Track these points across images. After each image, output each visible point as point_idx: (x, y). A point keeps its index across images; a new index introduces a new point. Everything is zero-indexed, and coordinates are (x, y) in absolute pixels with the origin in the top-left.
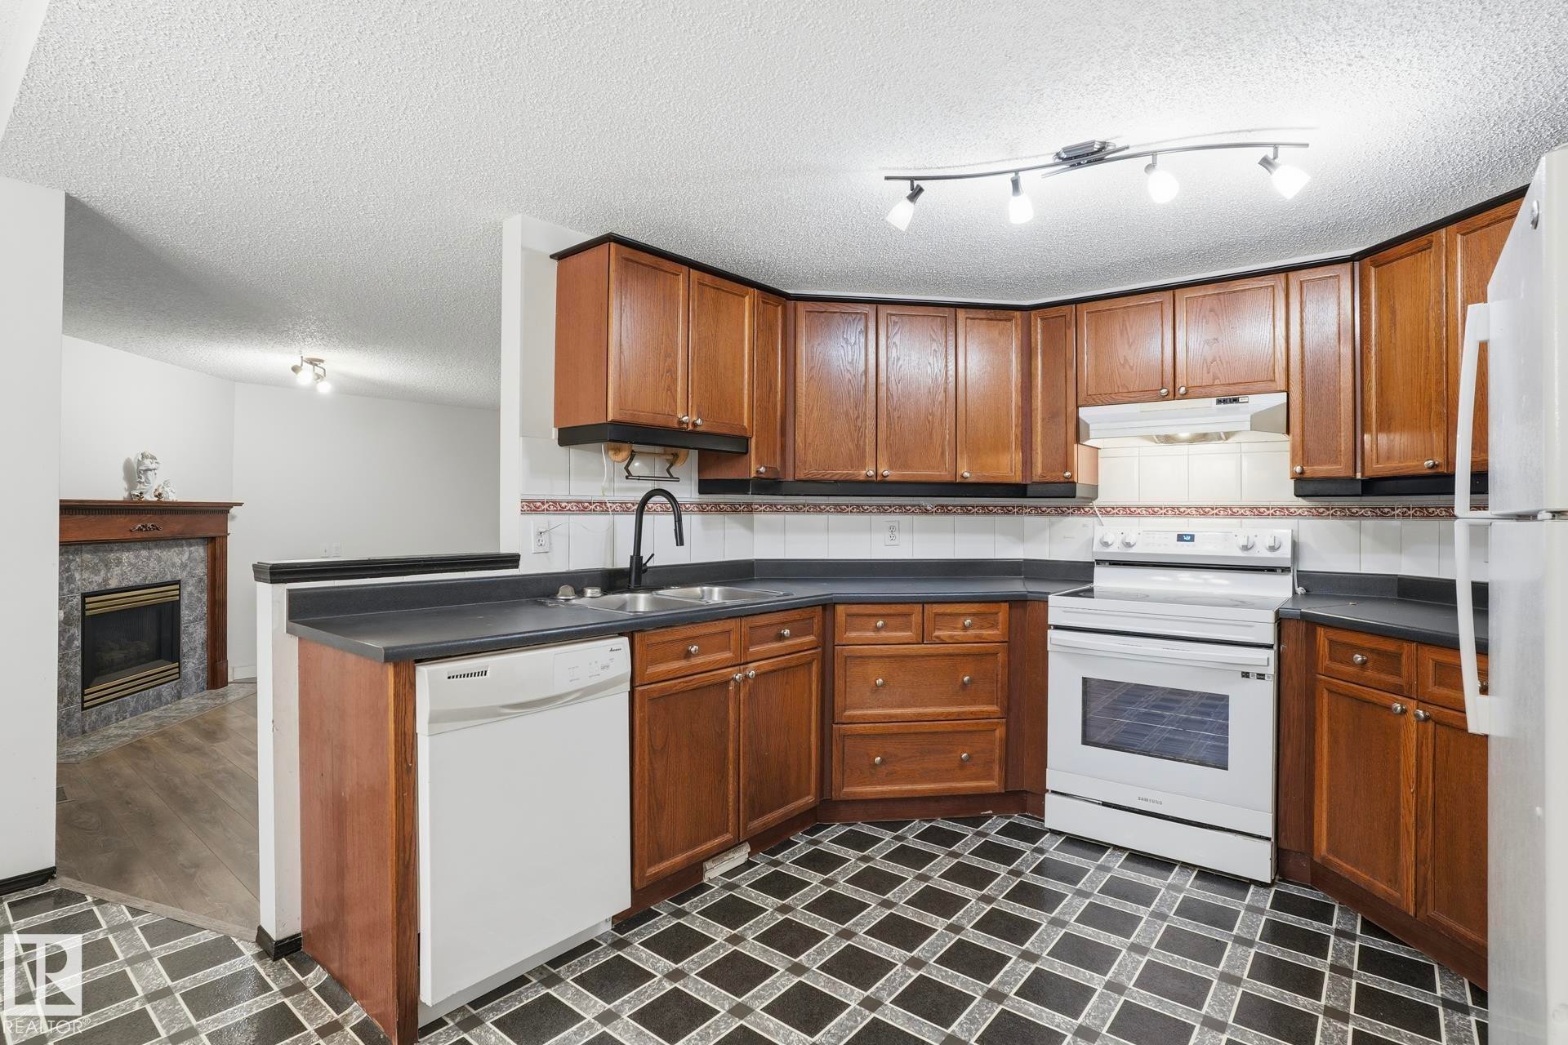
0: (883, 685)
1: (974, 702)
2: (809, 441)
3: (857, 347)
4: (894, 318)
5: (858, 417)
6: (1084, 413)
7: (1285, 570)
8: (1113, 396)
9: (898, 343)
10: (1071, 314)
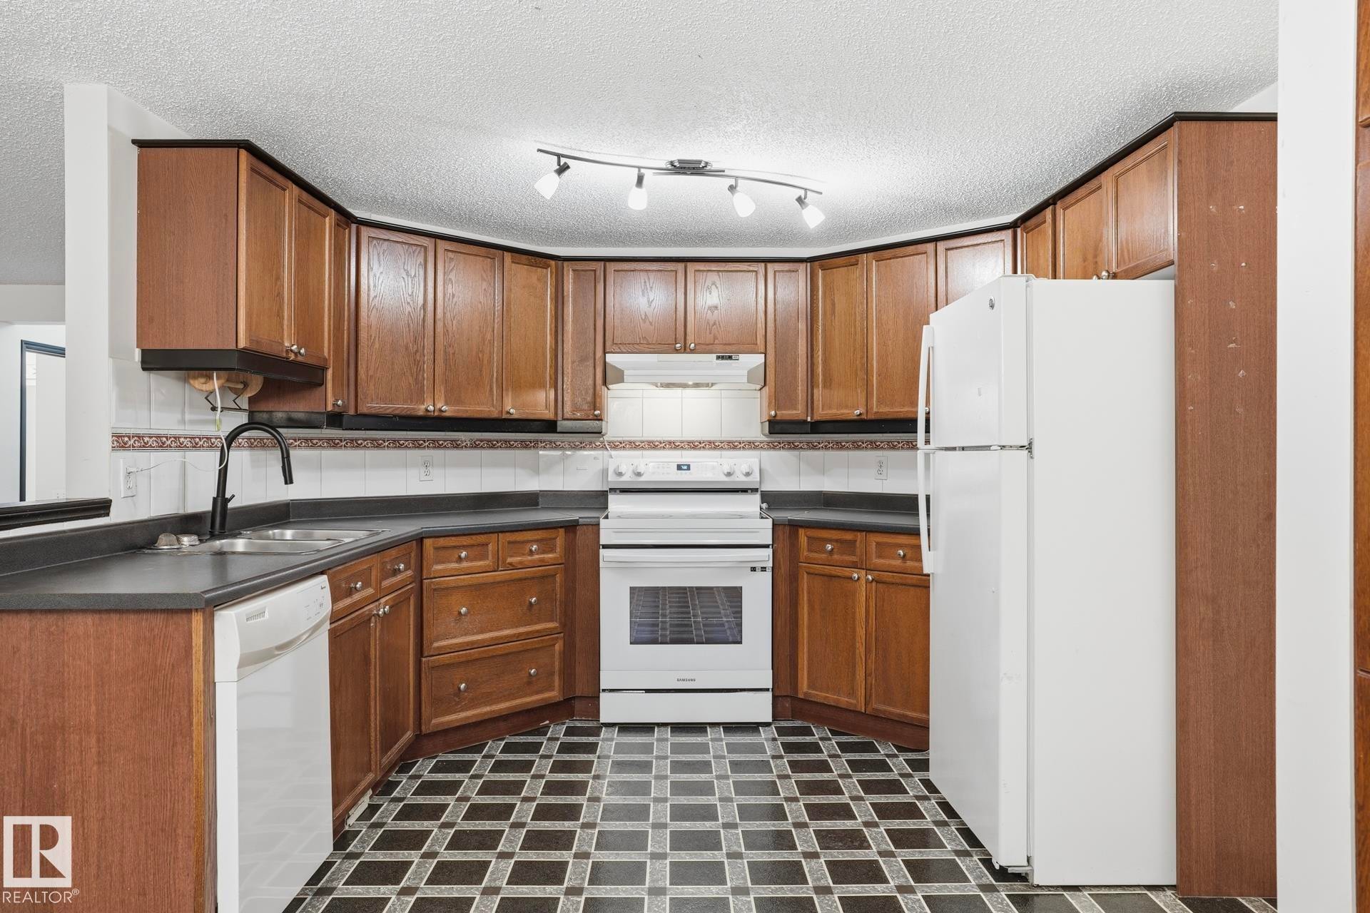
0: (465, 615)
1: (539, 621)
2: (371, 373)
3: (416, 279)
4: (450, 255)
5: (417, 351)
6: (610, 358)
7: (755, 490)
8: (636, 346)
9: (453, 279)
10: (600, 269)
